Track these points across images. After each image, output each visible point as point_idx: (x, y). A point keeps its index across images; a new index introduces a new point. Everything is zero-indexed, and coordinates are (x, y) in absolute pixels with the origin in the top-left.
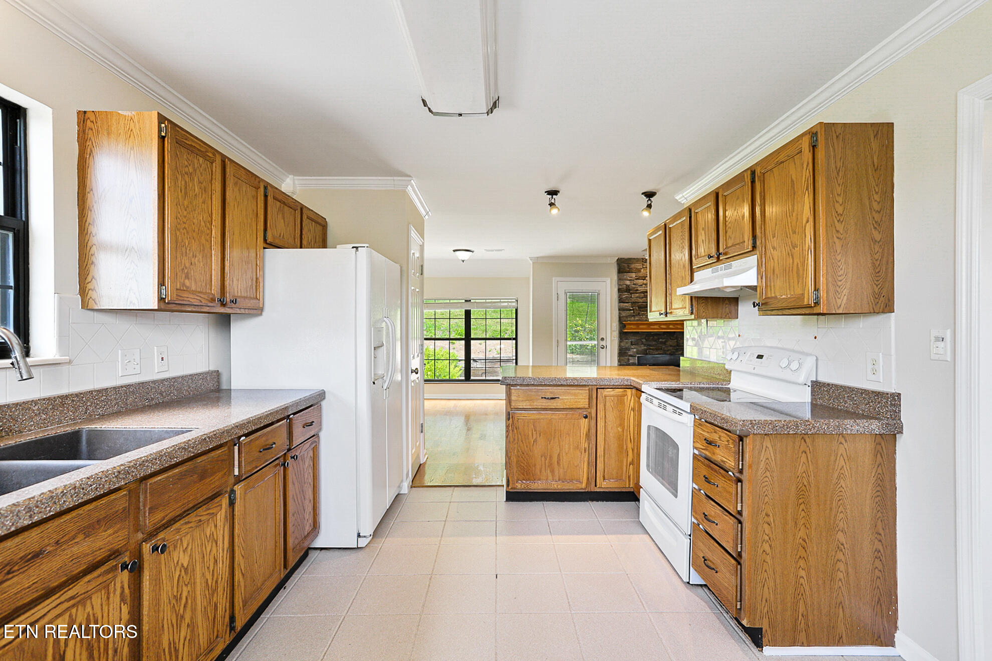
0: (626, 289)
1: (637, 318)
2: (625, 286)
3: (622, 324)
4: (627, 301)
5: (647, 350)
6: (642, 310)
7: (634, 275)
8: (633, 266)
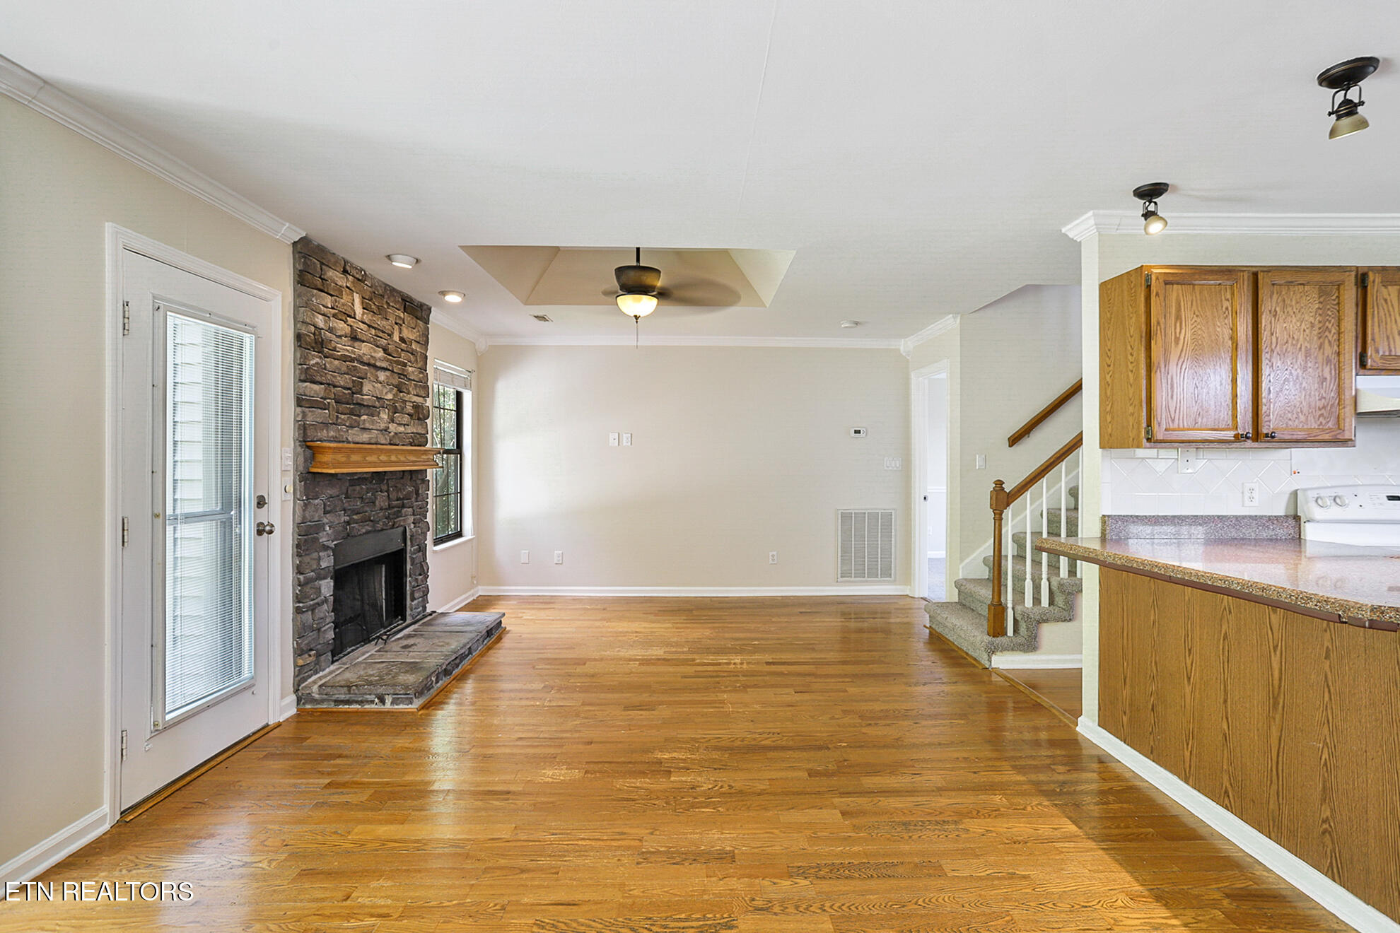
0: (316, 341)
1: (332, 433)
2: (312, 329)
3: (307, 444)
4: (318, 378)
5: (348, 523)
6: (342, 407)
7: (328, 301)
8: (330, 273)
